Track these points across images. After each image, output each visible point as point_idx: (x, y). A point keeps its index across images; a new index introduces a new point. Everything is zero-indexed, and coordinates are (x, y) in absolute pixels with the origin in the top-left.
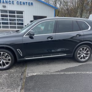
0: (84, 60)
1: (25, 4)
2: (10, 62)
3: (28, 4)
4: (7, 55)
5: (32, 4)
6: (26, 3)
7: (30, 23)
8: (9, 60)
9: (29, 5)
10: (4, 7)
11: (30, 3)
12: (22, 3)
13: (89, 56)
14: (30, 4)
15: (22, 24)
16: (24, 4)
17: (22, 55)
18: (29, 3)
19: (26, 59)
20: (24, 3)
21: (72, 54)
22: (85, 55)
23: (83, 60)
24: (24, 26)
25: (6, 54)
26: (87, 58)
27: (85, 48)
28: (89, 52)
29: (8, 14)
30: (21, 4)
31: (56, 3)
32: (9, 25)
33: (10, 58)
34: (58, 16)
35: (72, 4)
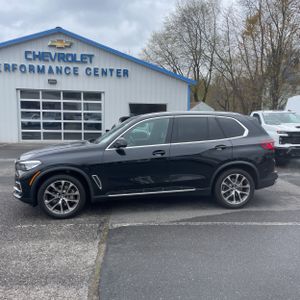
0: (238, 203)
2: (77, 201)
4: (72, 187)
5: (126, 73)
6: (111, 70)
7: (118, 124)
8: (76, 197)
9: (118, 76)
10: (53, 82)
11: (122, 72)
12: (100, 72)
13: (248, 193)
14: (122, 74)
15: (98, 126)
16: (106, 74)
17: (101, 188)
20: (104, 73)
21: (210, 188)
22: (239, 192)
23: (234, 202)
24: (103, 132)
25: (71, 185)
26: (245, 198)
27: (238, 175)
28: (248, 186)
29: (62, 101)
30: (96, 75)
31: (197, 65)
32: (62, 131)
33: (77, 193)
34: (204, 101)
35: (245, 69)
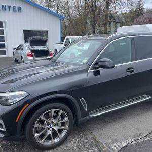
1: (7, 9)
3: (11, 9)
5: (20, 9)
9: (14, 11)
11: (17, 8)
14: (17, 10)
17: (86, 110)
18: (13, 7)
19: (94, 116)
33: (68, 120)
